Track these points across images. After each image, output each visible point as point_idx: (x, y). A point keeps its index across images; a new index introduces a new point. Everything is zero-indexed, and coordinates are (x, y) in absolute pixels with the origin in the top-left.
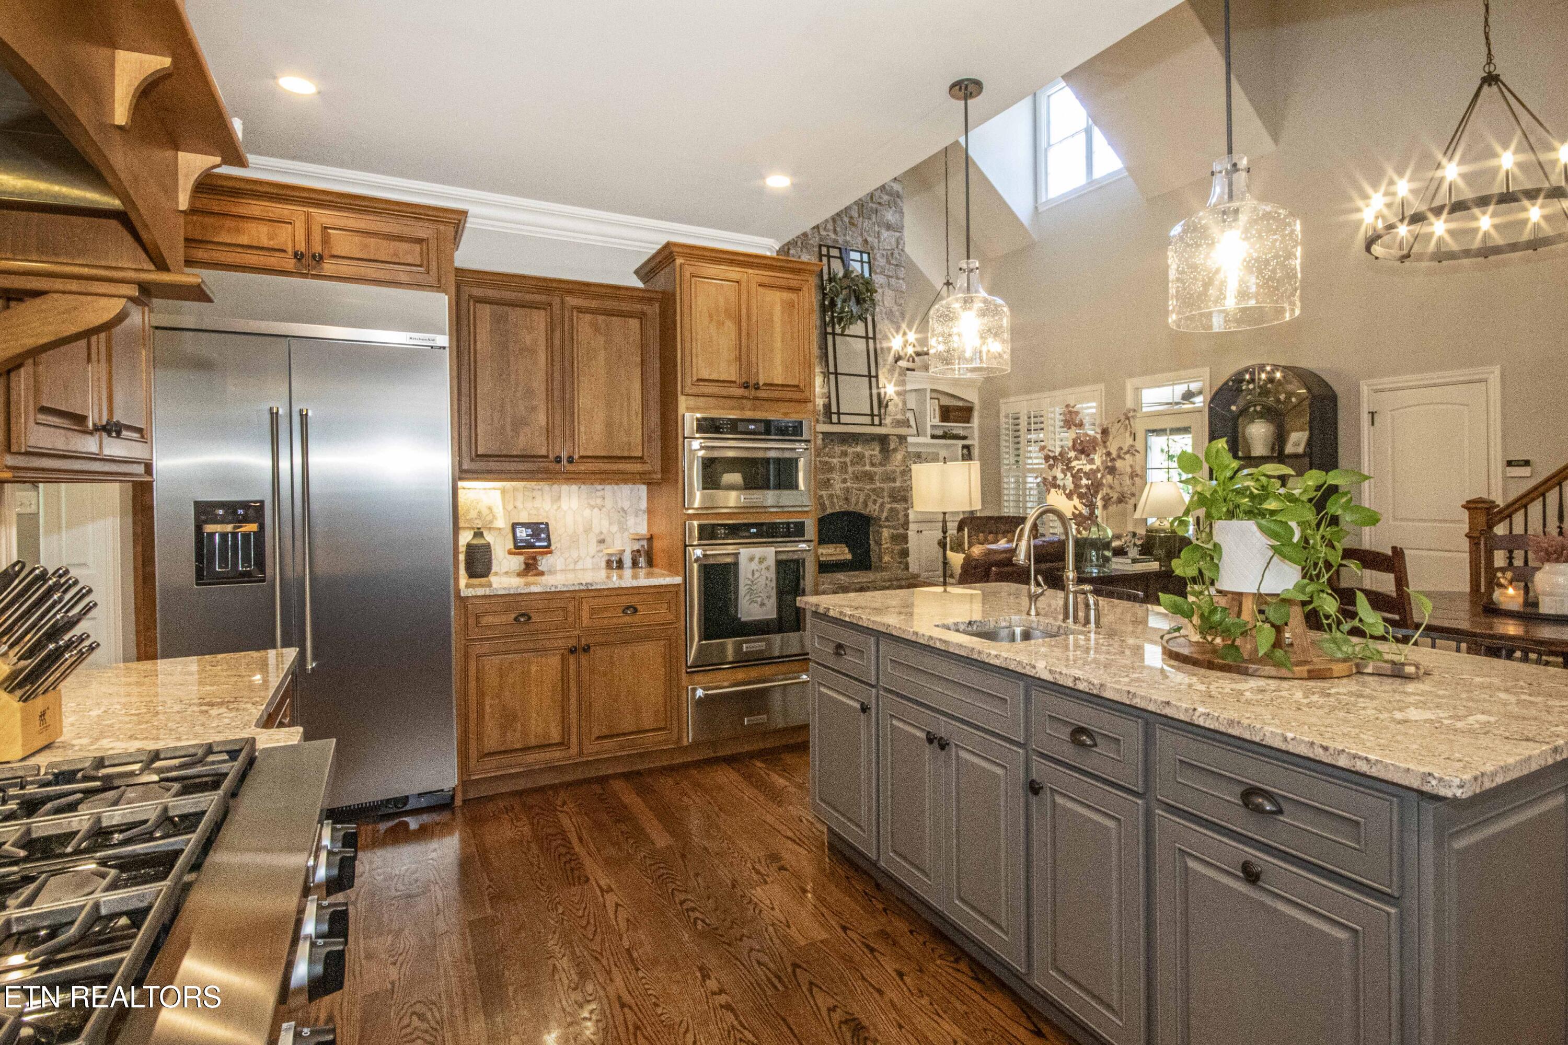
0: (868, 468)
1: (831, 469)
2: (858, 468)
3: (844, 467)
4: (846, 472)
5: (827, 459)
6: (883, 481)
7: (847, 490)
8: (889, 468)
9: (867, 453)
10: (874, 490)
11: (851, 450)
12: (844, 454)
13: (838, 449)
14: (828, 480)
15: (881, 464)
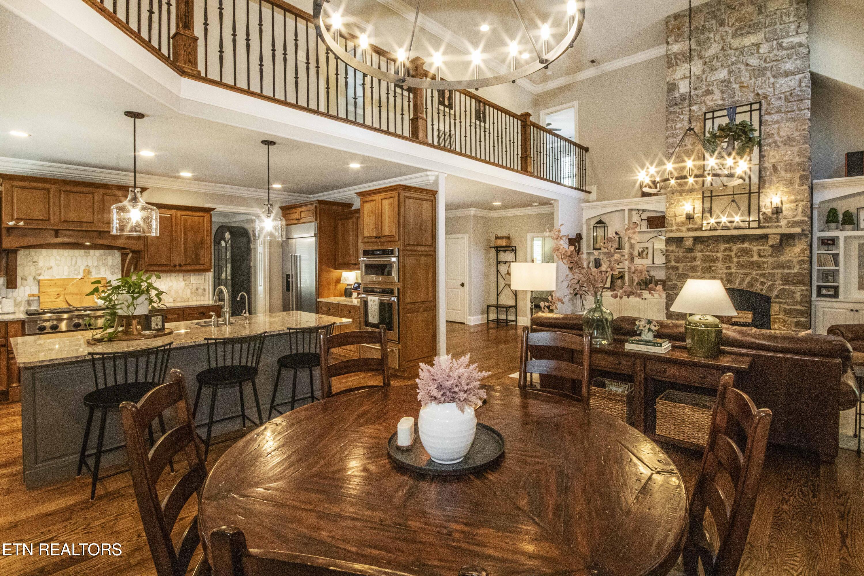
0: (756, 258)
1: (715, 260)
2: (745, 259)
3: (728, 259)
4: (730, 262)
5: (710, 253)
6: (773, 268)
7: (730, 274)
8: (782, 259)
9: (755, 249)
10: (762, 275)
11: (735, 247)
12: (730, 249)
13: (722, 247)
14: (710, 267)
15: (771, 256)
